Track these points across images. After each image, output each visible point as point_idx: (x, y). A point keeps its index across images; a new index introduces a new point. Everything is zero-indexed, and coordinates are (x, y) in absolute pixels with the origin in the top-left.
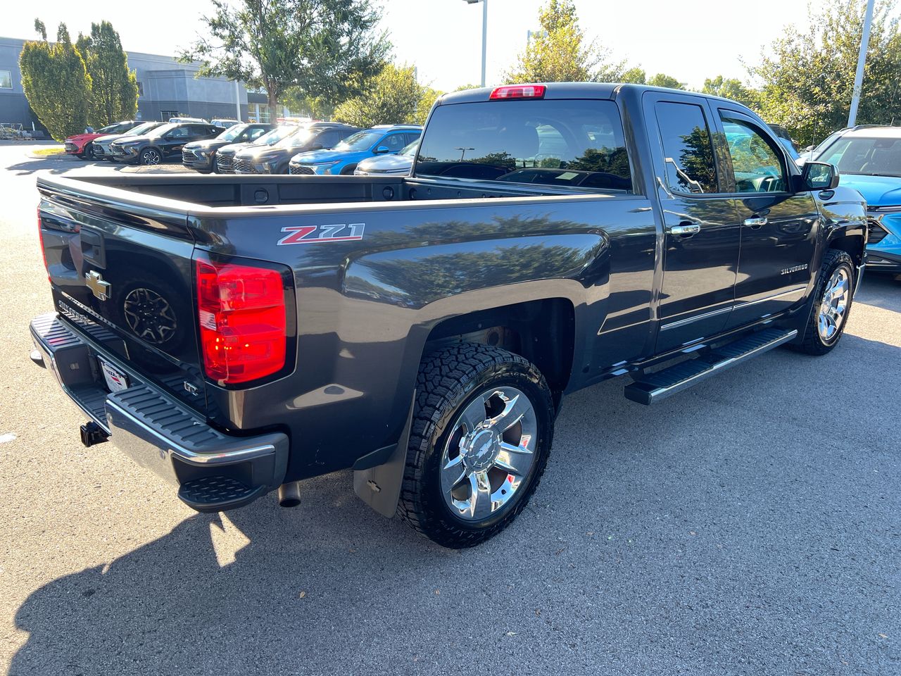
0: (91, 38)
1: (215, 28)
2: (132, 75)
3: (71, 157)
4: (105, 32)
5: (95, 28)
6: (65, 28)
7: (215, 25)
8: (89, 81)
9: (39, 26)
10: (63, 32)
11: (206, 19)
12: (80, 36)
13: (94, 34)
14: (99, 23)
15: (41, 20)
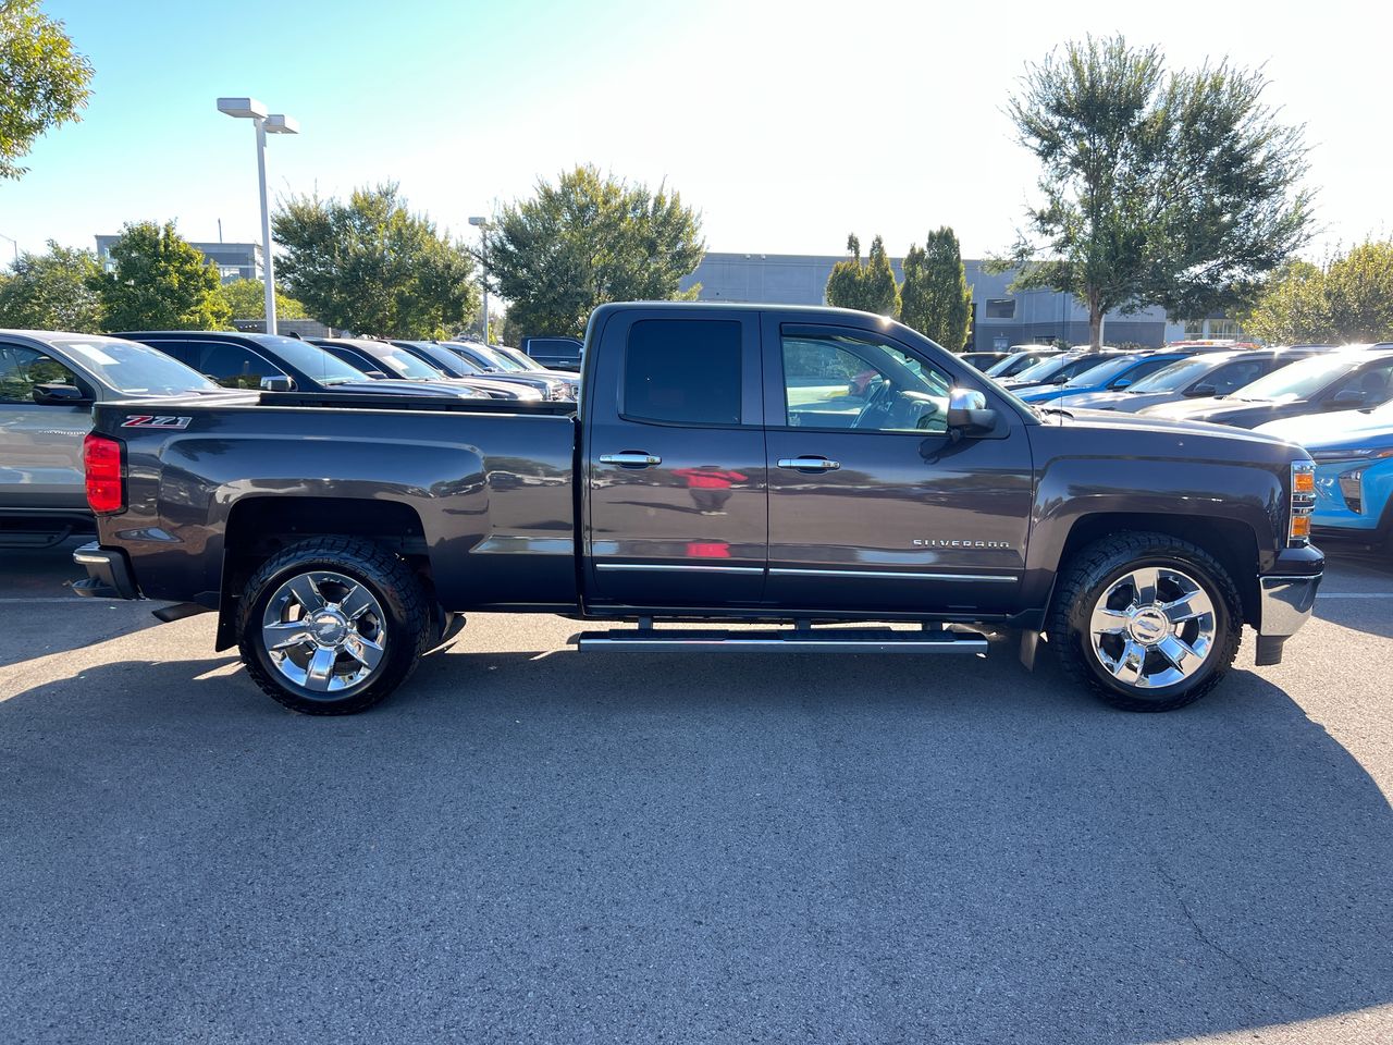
0: (925, 249)
1: (1043, 224)
2: (967, 293)
3: (855, 398)
4: (944, 241)
5: (931, 237)
6: (880, 243)
7: (1043, 219)
8: (898, 304)
9: (853, 243)
10: (878, 245)
11: (1033, 213)
12: (913, 249)
13: (929, 246)
14: (936, 229)
15: (856, 235)
